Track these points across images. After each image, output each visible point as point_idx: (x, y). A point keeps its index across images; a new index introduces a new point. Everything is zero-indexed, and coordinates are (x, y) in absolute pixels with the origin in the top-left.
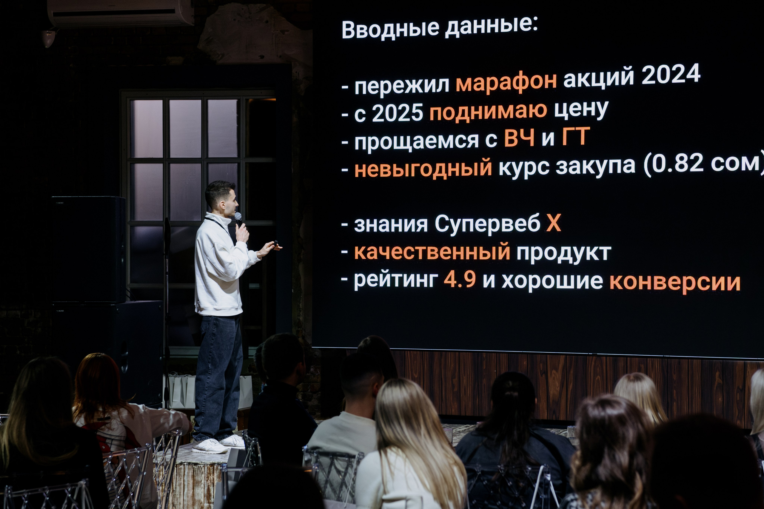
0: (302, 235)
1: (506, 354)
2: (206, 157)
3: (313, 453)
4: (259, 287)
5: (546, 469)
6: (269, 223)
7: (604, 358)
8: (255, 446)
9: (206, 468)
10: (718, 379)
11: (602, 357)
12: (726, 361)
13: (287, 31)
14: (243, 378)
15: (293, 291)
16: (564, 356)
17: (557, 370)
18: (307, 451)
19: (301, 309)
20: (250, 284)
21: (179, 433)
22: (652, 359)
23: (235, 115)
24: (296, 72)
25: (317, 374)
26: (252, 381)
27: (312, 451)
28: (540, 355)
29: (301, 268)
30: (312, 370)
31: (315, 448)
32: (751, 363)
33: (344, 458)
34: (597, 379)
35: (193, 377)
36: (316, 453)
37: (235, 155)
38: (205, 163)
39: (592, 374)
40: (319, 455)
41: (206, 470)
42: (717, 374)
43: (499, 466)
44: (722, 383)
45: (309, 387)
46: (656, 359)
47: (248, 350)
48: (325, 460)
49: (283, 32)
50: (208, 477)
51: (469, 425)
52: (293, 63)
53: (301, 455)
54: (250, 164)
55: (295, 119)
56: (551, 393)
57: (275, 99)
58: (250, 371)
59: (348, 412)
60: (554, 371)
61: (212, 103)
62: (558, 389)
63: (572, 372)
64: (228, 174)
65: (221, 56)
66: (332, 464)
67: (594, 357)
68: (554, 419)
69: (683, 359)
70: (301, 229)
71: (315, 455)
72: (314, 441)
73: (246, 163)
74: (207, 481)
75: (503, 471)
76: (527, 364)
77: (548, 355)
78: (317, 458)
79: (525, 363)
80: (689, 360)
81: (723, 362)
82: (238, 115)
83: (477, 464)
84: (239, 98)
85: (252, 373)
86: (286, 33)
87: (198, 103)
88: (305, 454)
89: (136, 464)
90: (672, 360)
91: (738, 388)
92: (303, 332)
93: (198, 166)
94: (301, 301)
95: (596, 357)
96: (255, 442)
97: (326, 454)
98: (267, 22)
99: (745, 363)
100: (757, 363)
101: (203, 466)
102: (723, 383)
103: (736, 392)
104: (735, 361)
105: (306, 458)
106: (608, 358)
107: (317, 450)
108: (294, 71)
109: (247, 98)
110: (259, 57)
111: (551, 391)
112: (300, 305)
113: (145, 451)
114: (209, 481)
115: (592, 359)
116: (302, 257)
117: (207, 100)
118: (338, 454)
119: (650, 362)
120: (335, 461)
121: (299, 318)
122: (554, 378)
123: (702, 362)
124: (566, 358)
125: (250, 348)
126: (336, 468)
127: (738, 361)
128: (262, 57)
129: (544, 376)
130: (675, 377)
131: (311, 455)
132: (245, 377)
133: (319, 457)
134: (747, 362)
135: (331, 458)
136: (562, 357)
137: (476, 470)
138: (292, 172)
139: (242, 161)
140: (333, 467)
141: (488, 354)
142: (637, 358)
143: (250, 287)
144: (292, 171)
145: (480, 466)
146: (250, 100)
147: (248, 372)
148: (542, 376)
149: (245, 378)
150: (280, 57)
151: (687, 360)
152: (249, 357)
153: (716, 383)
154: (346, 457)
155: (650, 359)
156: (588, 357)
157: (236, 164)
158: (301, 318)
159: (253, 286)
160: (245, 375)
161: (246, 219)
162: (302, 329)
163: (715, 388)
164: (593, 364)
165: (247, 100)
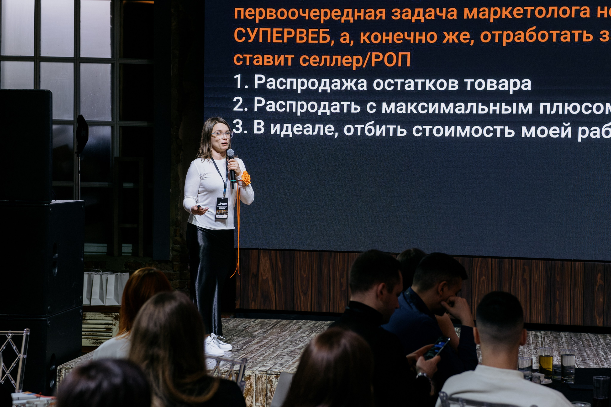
0: (181, 137)
2: (79, 56)
4: (133, 186)
6: (144, 124)
10: (599, 281)
11: (488, 259)
12: (608, 263)
14: (122, 275)
15: (171, 191)
19: (179, 209)
20: (124, 183)
22: (537, 261)
23: (109, 16)
29: (179, 168)
34: (482, 279)
37: (109, 56)
38: (78, 62)
39: (477, 275)
42: (599, 275)
44: (604, 285)
45: (186, 284)
47: (122, 247)
54: (125, 65)
55: (174, 23)
57: (153, 2)
61: (84, 3)
64: (101, 74)
70: (180, 131)
73: (120, 64)
80: (572, 262)
81: (605, 264)
82: (111, 16)
85: (128, 269)
87: (71, 3)
90: (556, 261)
92: (181, 231)
93: (71, 66)
94: (179, 201)
95: (482, 258)
106: (493, 259)
112: (179, 205)
115: (478, 260)
116: (181, 158)
119: (535, 263)
121: (177, 217)
123: (584, 264)
125: (123, 245)
130: (558, 278)
132: (124, 273)
139: (115, 61)
142: (522, 260)
143: (124, 186)
146: (125, 2)
147: (124, 269)
149: (124, 275)
151: (570, 262)
152: (123, 254)
153: (598, 284)
156: (474, 258)
157: (110, 65)
158: (179, 218)
159: (127, 185)
160: (122, 272)
161: (120, 120)
162: (179, 228)
163: (597, 289)
164: (479, 265)
165: (121, 1)
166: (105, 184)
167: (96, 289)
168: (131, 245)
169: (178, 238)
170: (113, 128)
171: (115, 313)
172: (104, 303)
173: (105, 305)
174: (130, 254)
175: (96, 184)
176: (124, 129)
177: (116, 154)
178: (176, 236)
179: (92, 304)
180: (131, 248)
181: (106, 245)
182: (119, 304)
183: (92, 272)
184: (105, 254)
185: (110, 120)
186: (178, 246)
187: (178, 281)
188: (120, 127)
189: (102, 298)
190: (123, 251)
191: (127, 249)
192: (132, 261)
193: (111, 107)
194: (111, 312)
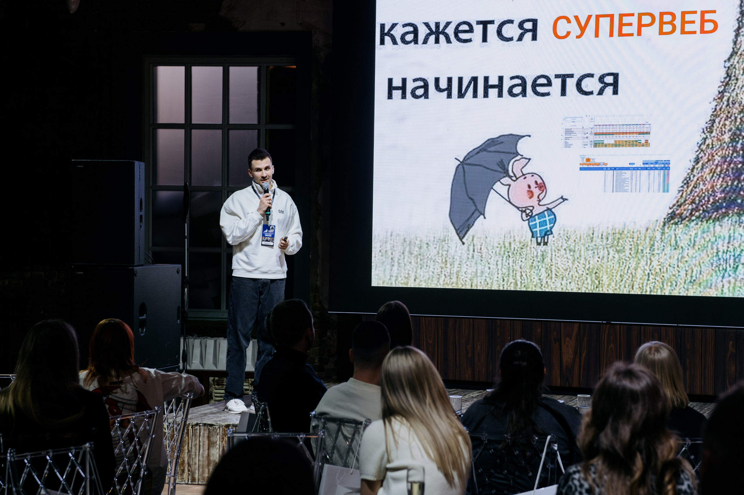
0: (320, 202)
1: (520, 321)
2: (227, 123)
3: (321, 419)
5: (553, 439)
7: (618, 326)
8: (264, 410)
9: (221, 429)
10: (731, 349)
11: (616, 325)
12: (739, 331)
16: (578, 324)
17: (570, 338)
18: (315, 416)
19: (318, 275)
21: (190, 396)
22: (666, 328)
23: (256, 82)
24: (316, 40)
25: (333, 339)
27: (320, 417)
28: (554, 323)
29: (319, 233)
30: (328, 334)
31: (322, 414)
33: (351, 425)
34: (610, 347)
35: (212, 339)
36: (323, 419)
37: (255, 122)
38: (226, 129)
39: (606, 341)
40: (326, 421)
41: (221, 431)
42: (731, 343)
43: (506, 435)
45: (325, 351)
46: (670, 328)
48: (332, 426)
50: (223, 438)
51: (482, 391)
52: (313, 31)
53: (309, 420)
54: (270, 130)
55: (314, 87)
56: (564, 360)
57: (295, 67)
59: (356, 378)
60: (567, 339)
61: (233, 70)
62: (572, 357)
63: (585, 339)
64: (248, 140)
65: (242, 23)
66: (339, 430)
67: (608, 325)
68: (567, 385)
69: (697, 328)
70: (320, 196)
71: (323, 420)
72: (322, 407)
73: (266, 130)
74: (222, 442)
75: (509, 440)
77: (562, 323)
78: (324, 423)
79: (539, 330)
80: (703, 329)
81: (737, 331)
82: (258, 82)
83: (484, 433)
84: (260, 65)
87: (219, 70)
88: (313, 419)
89: (145, 427)
90: (686, 329)
92: (320, 297)
93: (219, 132)
94: (319, 266)
95: (610, 325)
96: (265, 407)
97: (334, 420)
101: (219, 428)
102: (736, 352)
105: (313, 424)
106: (622, 326)
107: (325, 416)
108: (314, 39)
109: (268, 65)
110: (280, 25)
111: (564, 358)
112: (318, 270)
113: (154, 414)
114: (224, 442)
115: (606, 327)
116: (320, 223)
117: (229, 66)
118: (345, 420)
119: (664, 330)
120: (342, 427)
121: (316, 283)
122: (567, 346)
123: (716, 332)
124: (580, 326)
126: (343, 434)
128: (283, 24)
129: (557, 343)
130: (688, 346)
131: (318, 421)
133: (327, 422)
135: (338, 424)
136: (576, 327)
137: (483, 439)
139: (261, 127)
140: (340, 433)
141: (503, 321)
142: (651, 327)
144: (311, 138)
145: (486, 434)
146: (271, 67)
148: (555, 344)
150: (301, 24)
151: (701, 329)
153: (729, 353)
154: (354, 424)
155: (664, 327)
156: (602, 325)
157: (257, 131)
158: (319, 284)
162: (319, 294)
163: (728, 358)
164: (607, 332)
165: (268, 67)
169: (317, 304)
178: (315, 302)
186: (317, 312)
187: (317, 348)
194: (248, 378)
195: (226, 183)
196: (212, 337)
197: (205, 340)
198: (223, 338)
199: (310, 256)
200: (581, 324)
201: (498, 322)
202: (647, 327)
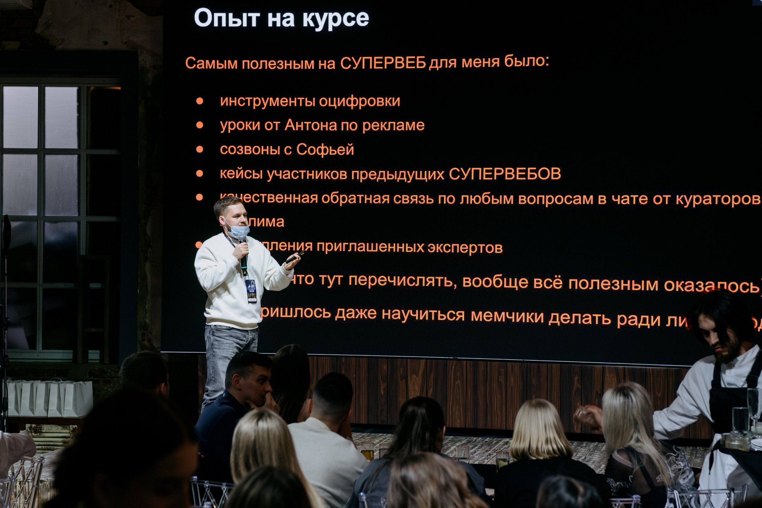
0: (149, 233)
1: (366, 358)
2: (43, 148)
4: (100, 286)
6: (113, 219)
7: (465, 362)
10: (577, 384)
11: (462, 361)
12: (585, 365)
13: (134, 16)
14: (83, 384)
15: (138, 292)
16: (424, 360)
17: (417, 375)
19: (147, 311)
20: (90, 283)
22: (512, 363)
23: (75, 104)
24: (143, 60)
26: (93, 386)
28: (400, 359)
29: (148, 266)
32: (610, 367)
34: (457, 383)
35: (28, 383)
37: (75, 146)
38: (42, 154)
39: (452, 377)
42: (576, 378)
44: (580, 388)
46: (516, 363)
47: (88, 353)
49: (128, 17)
52: (139, 51)
54: (92, 155)
55: (142, 110)
57: (120, 88)
58: (90, 377)
60: (414, 376)
61: (49, 90)
63: (432, 376)
64: (67, 166)
65: (60, 41)
67: (455, 361)
69: (544, 363)
70: (148, 227)
73: (87, 155)
76: (387, 368)
77: (409, 360)
79: (385, 367)
80: (549, 364)
81: (582, 366)
82: (78, 104)
84: (80, 85)
85: (92, 378)
86: (132, 18)
87: (34, 90)
90: (532, 364)
91: (597, 392)
92: (150, 335)
93: (34, 158)
94: (147, 302)
95: (457, 361)
98: (111, 6)
99: (603, 368)
100: (615, 367)
102: (582, 388)
103: (594, 397)
104: (594, 365)
106: (468, 362)
108: (140, 59)
109: (89, 85)
110: (102, 43)
111: (411, 396)
112: (147, 306)
115: (453, 363)
116: (149, 255)
117: (45, 87)
119: (510, 366)
121: (145, 320)
122: (414, 383)
123: (561, 366)
124: (427, 361)
125: (90, 351)
127: (597, 366)
128: (106, 43)
129: (404, 381)
130: (534, 382)
132: (85, 382)
134: (605, 367)
136: (423, 362)
138: (139, 166)
139: (82, 152)
141: (348, 358)
142: (497, 362)
143: (90, 286)
144: (139, 164)
146: (92, 88)
147: (88, 377)
148: (402, 380)
149: (85, 384)
150: (126, 43)
151: (546, 364)
152: (89, 361)
153: (575, 388)
155: (510, 363)
156: (448, 361)
157: (76, 156)
158: (147, 321)
159: (94, 286)
160: (85, 380)
161: (87, 214)
162: (148, 332)
163: (574, 393)
164: (453, 368)
165: (88, 88)
166: (71, 285)
167: (54, 399)
168: (98, 351)
169: (146, 343)
170: (79, 223)
171: (73, 426)
172: (61, 415)
173: (63, 416)
174: (98, 361)
175: (61, 285)
176: (92, 226)
177: (83, 251)
178: (144, 340)
179: (49, 416)
180: (99, 355)
181: (72, 351)
182: (77, 415)
183: (52, 382)
184: (71, 361)
185: (77, 215)
188: (87, 222)
189: (59, 409)
190: (89, 358)
191: (94, 355)
192: (97, 369)
193: (77, 201)
194: (69, 425)
195: (42, 211)
196: (28, 379)
197: (20, 383)
198: (40, 381)
199: (138, 291)
200: (428, 360)
201: (344, 359)
202: (493, 362)
